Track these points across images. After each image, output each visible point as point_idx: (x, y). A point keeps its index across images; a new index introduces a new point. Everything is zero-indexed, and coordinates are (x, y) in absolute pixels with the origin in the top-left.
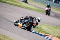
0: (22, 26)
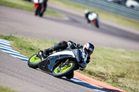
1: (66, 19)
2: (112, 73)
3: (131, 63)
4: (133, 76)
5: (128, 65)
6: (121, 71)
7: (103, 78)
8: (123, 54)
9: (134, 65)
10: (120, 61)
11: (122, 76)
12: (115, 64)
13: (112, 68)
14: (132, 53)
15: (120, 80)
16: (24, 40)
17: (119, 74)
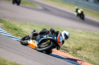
0: (37, 46)
1: (40, 8)
2: (73, 47)
3: (86, 40)
4: (87, 49)
5: (84, 41)
6: (79, 46)
7: (66, 50)
8: (81, 33)
9: (88, 41)
10: (78, 38)
11: (80, 49)
12: (75, 40)
13: (73, 43)
14: (87, 33)
15: (78, 52)
16: (10, 22)
17: (77, 48)
